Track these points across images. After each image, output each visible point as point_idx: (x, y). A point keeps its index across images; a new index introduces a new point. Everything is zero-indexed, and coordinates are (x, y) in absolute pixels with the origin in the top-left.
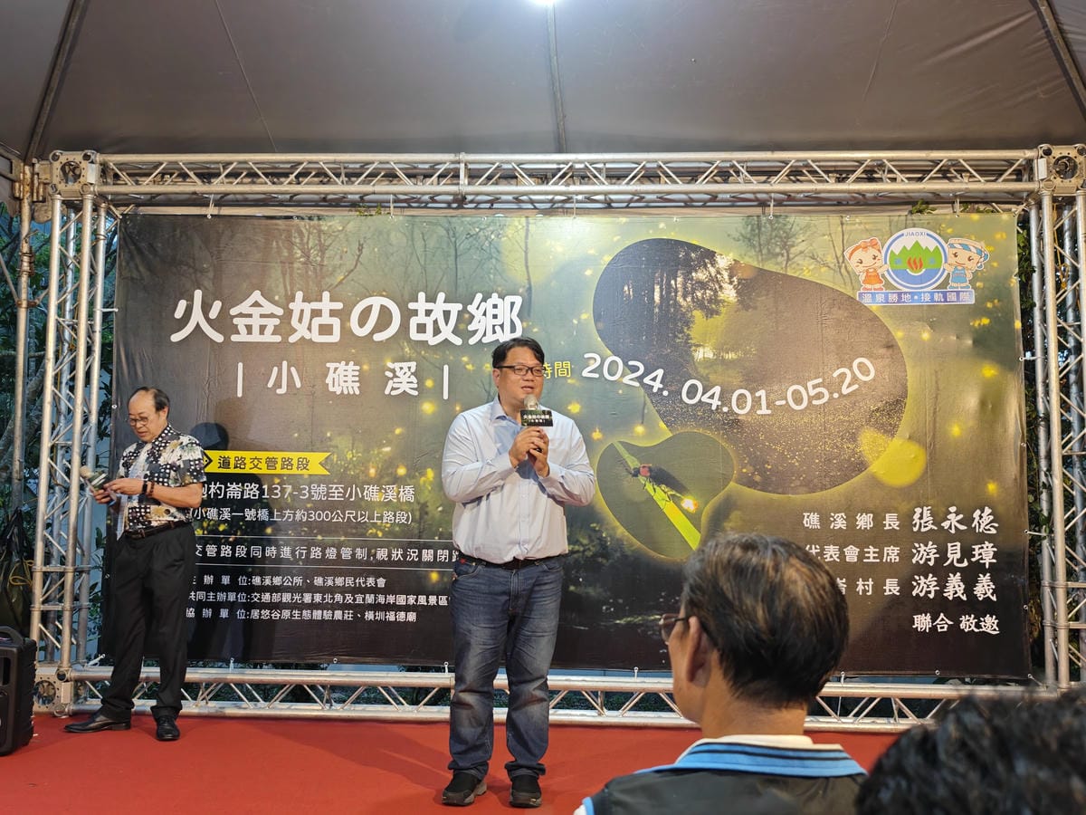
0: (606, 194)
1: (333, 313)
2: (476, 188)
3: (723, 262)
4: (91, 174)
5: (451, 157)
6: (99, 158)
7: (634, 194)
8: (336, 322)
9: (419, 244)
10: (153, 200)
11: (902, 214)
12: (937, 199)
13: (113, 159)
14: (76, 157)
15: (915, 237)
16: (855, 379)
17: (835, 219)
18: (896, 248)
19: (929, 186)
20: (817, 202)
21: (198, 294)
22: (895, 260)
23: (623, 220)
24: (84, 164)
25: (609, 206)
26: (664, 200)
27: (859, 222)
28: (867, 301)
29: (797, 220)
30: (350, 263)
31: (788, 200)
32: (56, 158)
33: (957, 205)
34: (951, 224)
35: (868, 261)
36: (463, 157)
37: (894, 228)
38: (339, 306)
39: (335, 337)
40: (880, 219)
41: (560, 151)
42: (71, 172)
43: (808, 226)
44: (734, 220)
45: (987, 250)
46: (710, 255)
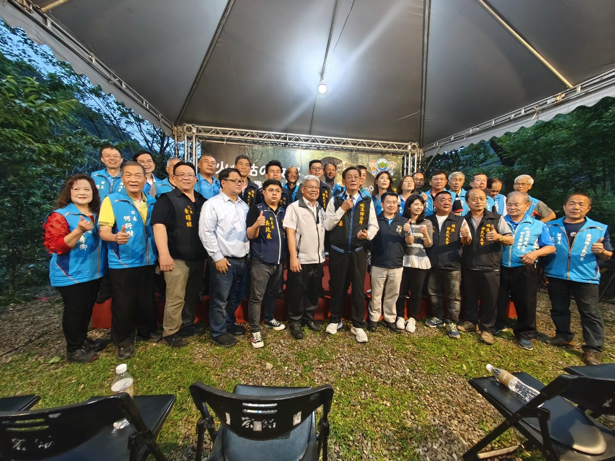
0: (319, 145)
1: (256, 169)
2: (291, 141)
3: (344, 163)
4: (194, 130)
5: (285, 134)
6: (196, 126)
7: (325, 146)
8: (256, 171)
9: (276, 154)
10: (210, 138)
11: (380, 155)
12: (388, 152)
13: (200, 127)
14: (190, 125)
15: (382, 161)
17: (367, 155)
18: (379, 163)
19: (386, 149)
20: (363, 151)
21: (222, 162)
22: (378, 165)
23: (323, 152)
24: (192, 127)
25: (318, 149)
26: (332, 148)
27: (371, 156)
28: (372, 173)
29: (360, 155)
30: (260, 157)
31: (358, 150)
32: (185, 125)
33: (391, 155)
34: (390, 158)
36: (288, 134)
37: (379, 158)
38: (257, 167)
39: (256, 175)
40: (376, 156)
41: (310, 134)
42: (189, 129)
43: (361, 156)
44: (346, 154)
46: (341, 161)
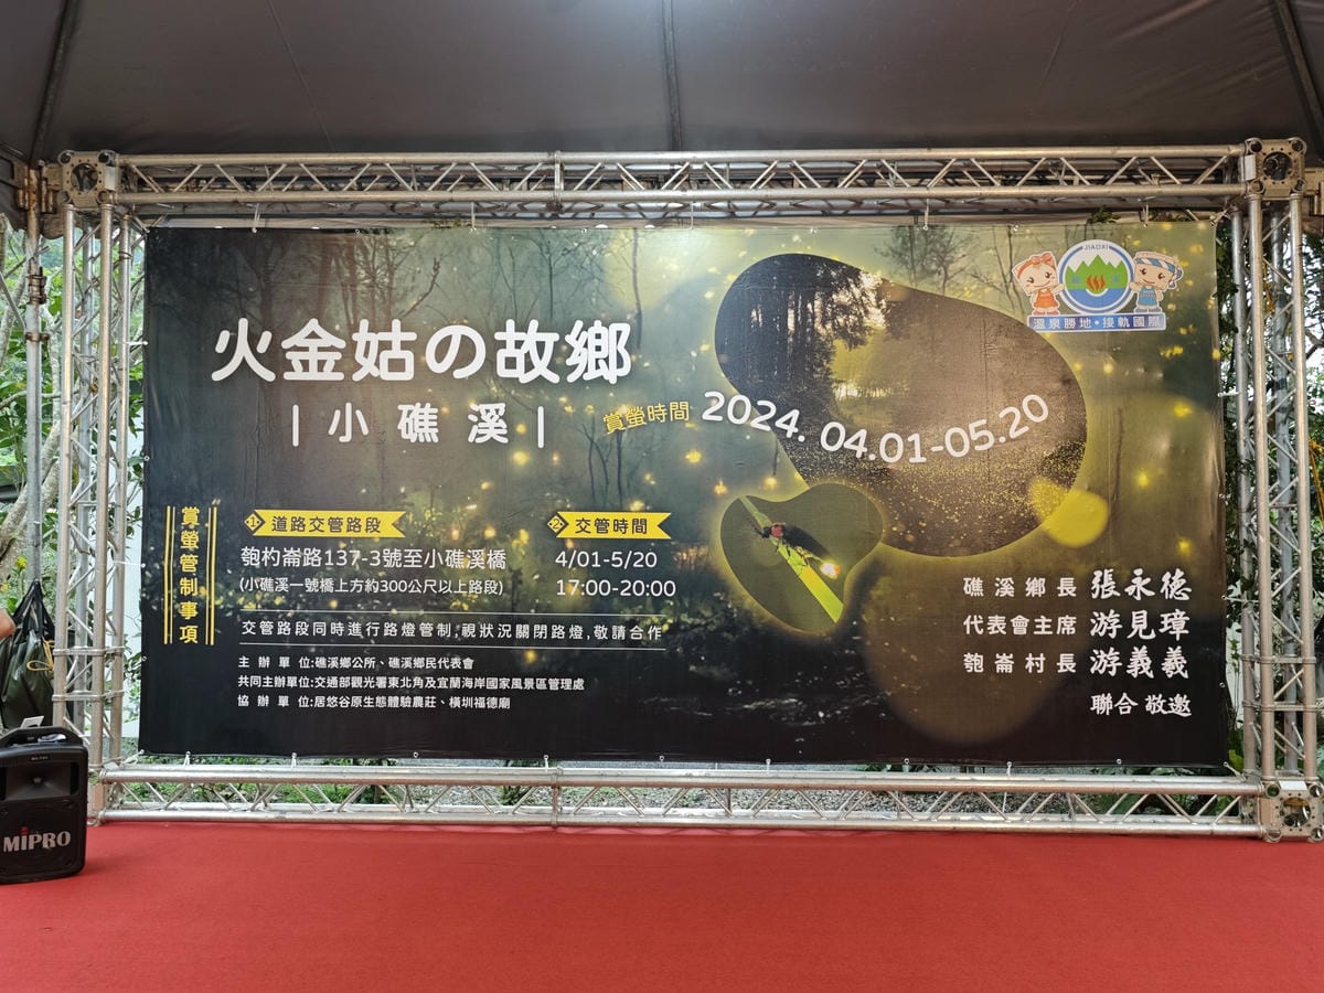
0: (729, 200)
1: (405, 345)
2: (574, 194)
3: (869, 281)
4: (109, 180)
5: (543, 156)
6: (119, 159)
7: (763, 200)
8: (409, 356)
9: (506, 262)
10: (185, 210)
11: (1079, 223)
12: (1123, 206)
13: (136, 161)
14: (91, 158)
15: (1097, 251)
16: (1024, 420)
17: (1001, 230)
18: (1074, 264)
19: (1112, 189)
20: (981, 211)
21: (243, 324)
22: (1072, 278)
23: (750, 231)
24: (101, 167)
25: (731, 216)
26: (798, 206)
27: (1027, 232)
28: (1039, 327)
29: (957, 232)
30: (424, 285)
31: (946, 208)
32: (66, 160)
33: (1146, 215)
34: (1138, 234)
35: (1041, 280)
36: (559, 156)
37: (1072, 239)
38: (412, 336)
39: (408, 374)
40: (1055, 230)
41: (674, 148)
42: (86, 177)
43: (969, 239)
44: (881, 232)
45: (1181, 266)
46: (853, 273)
